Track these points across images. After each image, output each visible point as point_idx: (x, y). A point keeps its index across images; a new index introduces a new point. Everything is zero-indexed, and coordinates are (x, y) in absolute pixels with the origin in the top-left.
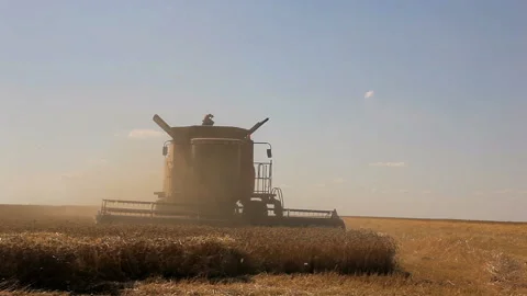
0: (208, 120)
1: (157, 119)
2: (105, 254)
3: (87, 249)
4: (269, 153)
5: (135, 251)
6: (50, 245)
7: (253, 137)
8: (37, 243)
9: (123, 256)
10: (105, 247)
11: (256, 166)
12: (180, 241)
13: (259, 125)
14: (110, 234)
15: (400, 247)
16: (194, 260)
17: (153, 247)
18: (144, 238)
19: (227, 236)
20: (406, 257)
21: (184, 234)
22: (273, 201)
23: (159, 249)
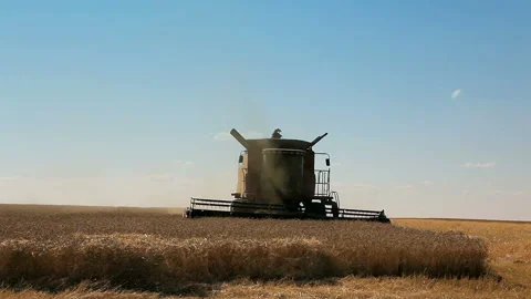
0: (276, 134)
1: (234, 133)
2: (192, 255)
3: (175, 250)
4: (328, 162)
5: (222, 253)
6: (140, 246)
7: (314, 148)
8: (127, 244)
9: (211, 258)
10: (192, 248)
11: (316, 173)
12: (265, 243)
13: (319, 139)
14: (197, 236)
15: (491, 250)
16: (279, 262)
17: (239, 249)
18: (230, 240)
19: (313, 238)
20: (499, 261)
21: (271, 236)
22: (330, 203)
23: (245, 250)
